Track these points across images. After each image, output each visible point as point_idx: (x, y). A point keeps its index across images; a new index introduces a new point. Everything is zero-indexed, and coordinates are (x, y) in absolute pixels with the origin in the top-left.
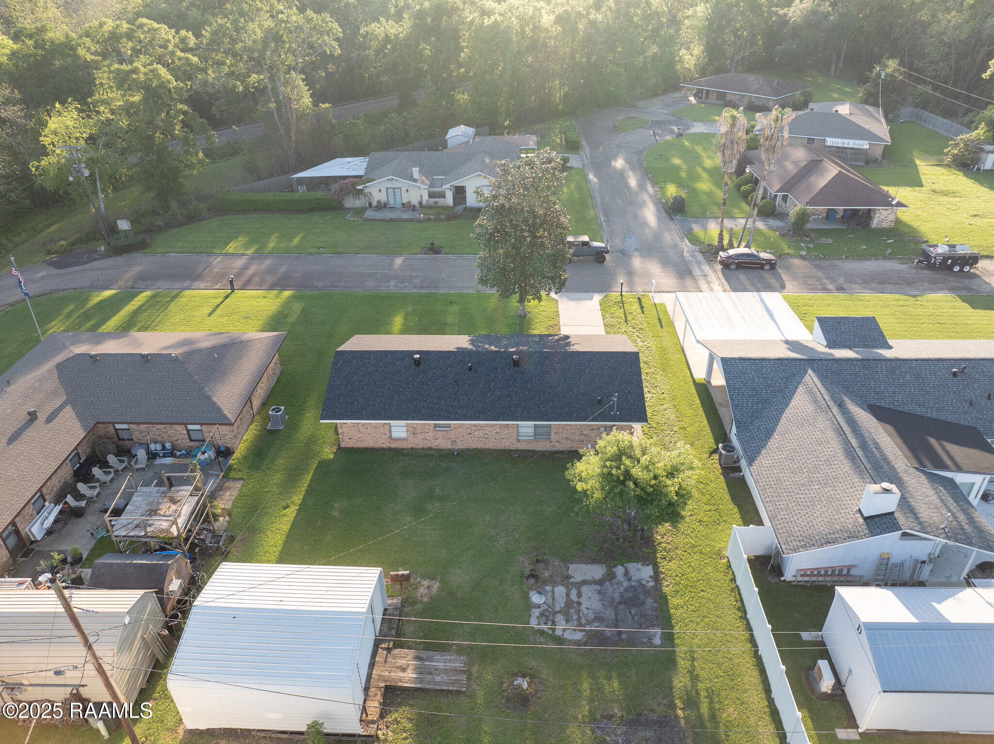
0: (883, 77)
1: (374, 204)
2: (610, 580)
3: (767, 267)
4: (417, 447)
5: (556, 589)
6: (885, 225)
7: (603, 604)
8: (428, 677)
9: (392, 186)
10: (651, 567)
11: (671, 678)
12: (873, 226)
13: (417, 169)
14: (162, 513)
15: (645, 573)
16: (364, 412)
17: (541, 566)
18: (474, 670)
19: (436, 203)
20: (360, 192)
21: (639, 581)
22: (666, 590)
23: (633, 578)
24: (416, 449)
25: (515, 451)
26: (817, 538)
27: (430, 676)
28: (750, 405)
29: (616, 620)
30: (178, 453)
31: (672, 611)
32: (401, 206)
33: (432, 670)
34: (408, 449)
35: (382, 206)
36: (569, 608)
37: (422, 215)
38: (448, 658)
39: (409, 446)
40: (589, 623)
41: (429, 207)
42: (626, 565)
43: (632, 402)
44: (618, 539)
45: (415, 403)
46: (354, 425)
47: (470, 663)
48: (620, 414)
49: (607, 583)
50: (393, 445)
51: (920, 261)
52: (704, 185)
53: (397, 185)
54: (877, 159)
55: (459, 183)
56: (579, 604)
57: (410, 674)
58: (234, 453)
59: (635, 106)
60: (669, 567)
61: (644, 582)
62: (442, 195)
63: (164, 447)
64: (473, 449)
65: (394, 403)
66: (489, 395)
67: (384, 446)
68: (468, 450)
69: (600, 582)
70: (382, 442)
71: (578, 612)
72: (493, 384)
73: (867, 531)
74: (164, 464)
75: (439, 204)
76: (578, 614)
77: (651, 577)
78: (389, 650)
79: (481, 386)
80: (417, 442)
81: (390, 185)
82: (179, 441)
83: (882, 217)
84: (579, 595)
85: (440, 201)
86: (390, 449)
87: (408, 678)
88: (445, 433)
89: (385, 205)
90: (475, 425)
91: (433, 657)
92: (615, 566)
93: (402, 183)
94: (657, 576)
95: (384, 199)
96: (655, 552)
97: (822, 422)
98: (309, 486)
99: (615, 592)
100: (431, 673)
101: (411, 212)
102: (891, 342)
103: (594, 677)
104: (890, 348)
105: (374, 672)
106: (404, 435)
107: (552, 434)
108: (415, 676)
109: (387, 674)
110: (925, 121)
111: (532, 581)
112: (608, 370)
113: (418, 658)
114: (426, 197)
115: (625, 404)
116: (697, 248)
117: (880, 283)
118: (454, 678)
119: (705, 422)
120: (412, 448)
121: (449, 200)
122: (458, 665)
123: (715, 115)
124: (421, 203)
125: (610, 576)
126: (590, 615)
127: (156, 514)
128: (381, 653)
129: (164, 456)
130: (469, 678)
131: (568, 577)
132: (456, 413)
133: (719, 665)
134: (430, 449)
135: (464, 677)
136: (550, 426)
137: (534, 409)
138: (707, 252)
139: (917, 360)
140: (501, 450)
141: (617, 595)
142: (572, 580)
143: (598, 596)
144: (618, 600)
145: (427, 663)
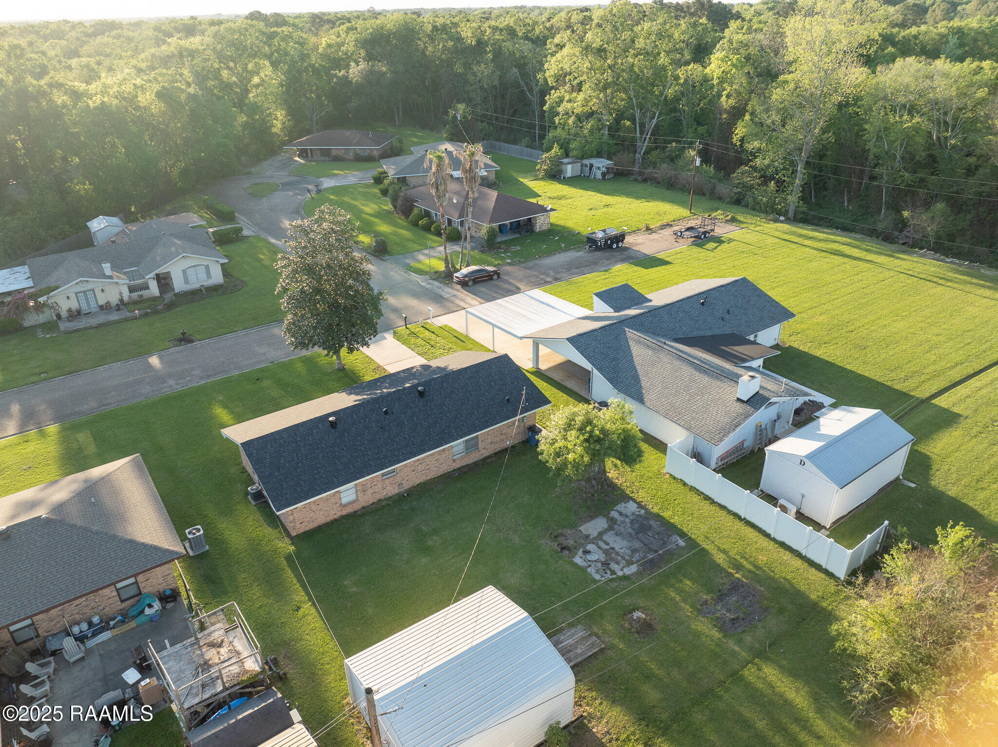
0: (459, 119)
1: (64, 314)
2: (615, 524)
3: (495, 277)
4: (367, 504)
5: (587, 548)
6: (545, 228)
7: (628, 540)
8: (571, 654)
9: (82, 289)
10: (631, 502)
11: (712, 559)
12: (538, 230)
13: (108, 265)
14: (217, 661)
15: (632, 507)
16: (316, 487)
17: (562, 539)
18: (595, 629)
19: (141, 296)
21: (633, 514)
22: (655, 510)
23: (628, 514)
24: (367, 507)
25: (453, 471)
26: (728, 427)
27: (571, 653)
29: (645, 545)
30: (112, 623)
31: (672, 521)
32: (97, 309)
33: (569, 648)
34: (359, 510)
35: (76, 314)
36: (610, 555)
37: (137, 311)
38: (569, 633)
39: (360, 507)
40: (632, 557)
41: (134, 303)
42: (615, 508)
43: (531, 393)
44: (593, 495)
45: (359, 460)
46: (305, 507)
47: (588, 629)
48: (529, 404)
49: (615, 526)
50: (344, 512)
51: (590, 247)
52: (384, 228)
53: (89, 286)
54: (495, 182)
56: (613, 549)
58: (180, 592)
59: (249, 173)
60: (641, 496)
61: (638, 513)
62: (145, 286)
63: (90, 624)
64: (418, 485)
65: (340, 468)
66: (419, 428)
67: (336, 517)
68: (414, 487)
69: (610, 528)
70: (335, 513)
71: (617, 554)
72: (415, 418)
73: (753, 409)
74: (102, 643)
75: (144, 297)
76: (620, 555)
77: (637, 508)
79: (406, 423)
80: (368, 499)
82: (107, 609)
83: (541, 223)
84: (607, 544)
85: (144, 293)
86: (342, 517)
88: (391, 479)
89: (79, 312)
90: (418, 460)
91: (559, 639)
92: (609, 513)
93: (95, 284)
94: (640, 505)
95: (74, 305)
96: (623, 491)
97: (665, 358)
99: (625, 528)
100: (570, 651)
101: (116, 312)
102: (648, 296)
103: (672, 586)
104: (651, 301)
106: (353, 497)
107: (480, 443)
110: (500, 150)
111: (567, 552)
112: (495, 375)
114: (126, 293)
115: (527, 396)
116: (427, 277)
117: (578, 268)
118: (588, 643)
119: (565, 395)
120: (363, 508)
121: (154, 289)
122: (581, 634)
123: (333, 170)
124: (121, 300)
125: (612, 521)
126: (627, 551)
127: (211, 666)
129: (94, 635)
130: (598, 637)
131: (587, 536)
132: (403, 453)
133: (728, 536)
134: (380, 501)
135: (594, 638)
136: (477, 437)
137: (463, 425)
138: (438, 278)
139: (677, 302)
140: (442, 475)
141: (630, 530)
142: (591, 537)
143: (618, 537)
144: (633, 532)
145: (560, 646)
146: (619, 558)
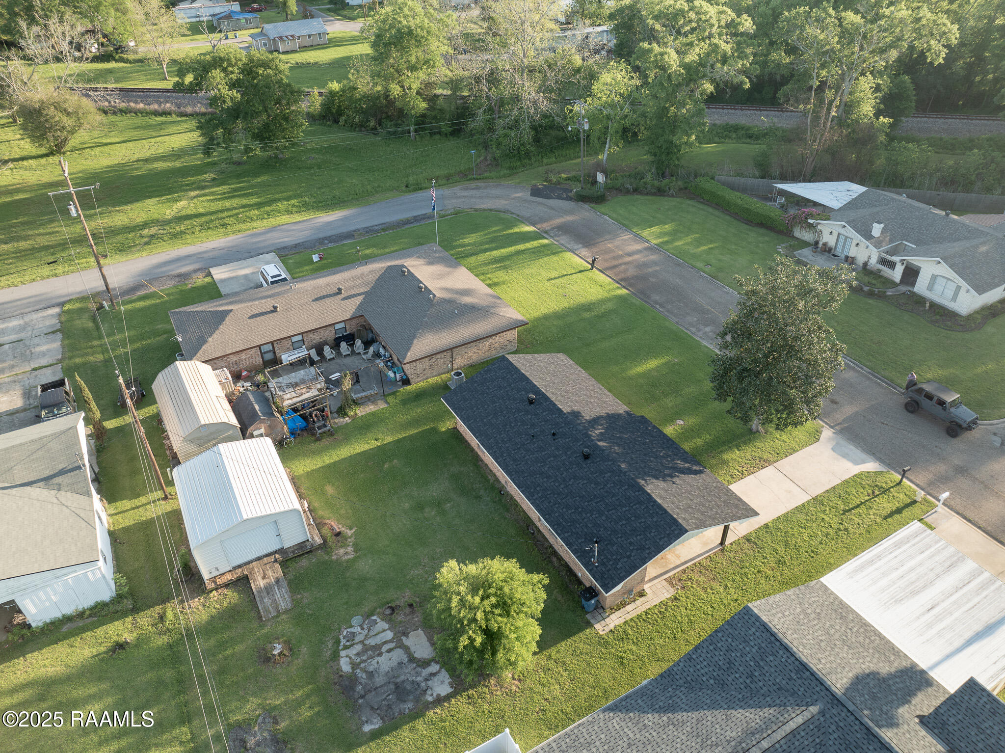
1: (821, 244)
2: (418, 666)
4: (489, 466)
5: (388, 632)
7: (388, 672)
8: (264, 594)
10: (450, 690)
13: (880, 226)
15: (441, 688)
17: (408, 610)
18: (283, 617)
20: (811, 226)
21: (429, 688)
22: (430, 714)
23: (430, 682)
24: (487, 468)
27: (266, 594)
28: (702, 671)
29: (377, 688)
31: (406, 728)
32: (845, 258)
33: (271, 593)
35: (827, 250)
36: (371, 650)
38: (286, 597)
39: (486, 462)
40: (364, 670)
42: (443, 670)
43: (618, 567)
47: (286, 611)
48: (597, 567)
49: (415, 665)
55: (915, 261)
56: (380, 654)
57: (262, 583)
58: (410, 384)
60: (460, 706)
61: (429, 693)
62: (892, 265)
64: (515, 500)
66: (539, 465)
68: (512, 497)
69: (412, 659)
71: (372, 657)
72: (552, 459)
75: (884, 274)
76: (369, 659)
77: (439, 695)
78: (276, 561)
79: (543, 453)
81: (842, 231)
84: (389, 651)
85: (887, 272)
86: (476, 453)
87: (259, 582)
89: (831, 250)
91: (282, 588)
92: (437, 663)
94: (442, 700)
95: (832, 243)
96: (472, 686)
98: (405, 438)
99: (408, 674)
100: (268, 594)
103: (309, 696)
105: (254, 563)
108: (262, 586)
109: (256, 570)
111: (388, 612)
112: (640, 523)
113: (277, 581)
114: (874, 261)
115: (611, 563)
118: (271, 609)
120: (486, 465)
121: (897, 274)
122: (282, 605)
124: (865, 264)
125: (425, 663)
126: (372, 667)
128: (272, 558)
130: (274, 617)
131: (406, 634)
134: (494, 475)
135: (274, 614)
137: (550, 502)
140: (530, 518)
141: (402, 678)
142: (404, 638)
143: (396, 664)
144: (398, 680)
145: (276, 588)
146: (364, 658)
